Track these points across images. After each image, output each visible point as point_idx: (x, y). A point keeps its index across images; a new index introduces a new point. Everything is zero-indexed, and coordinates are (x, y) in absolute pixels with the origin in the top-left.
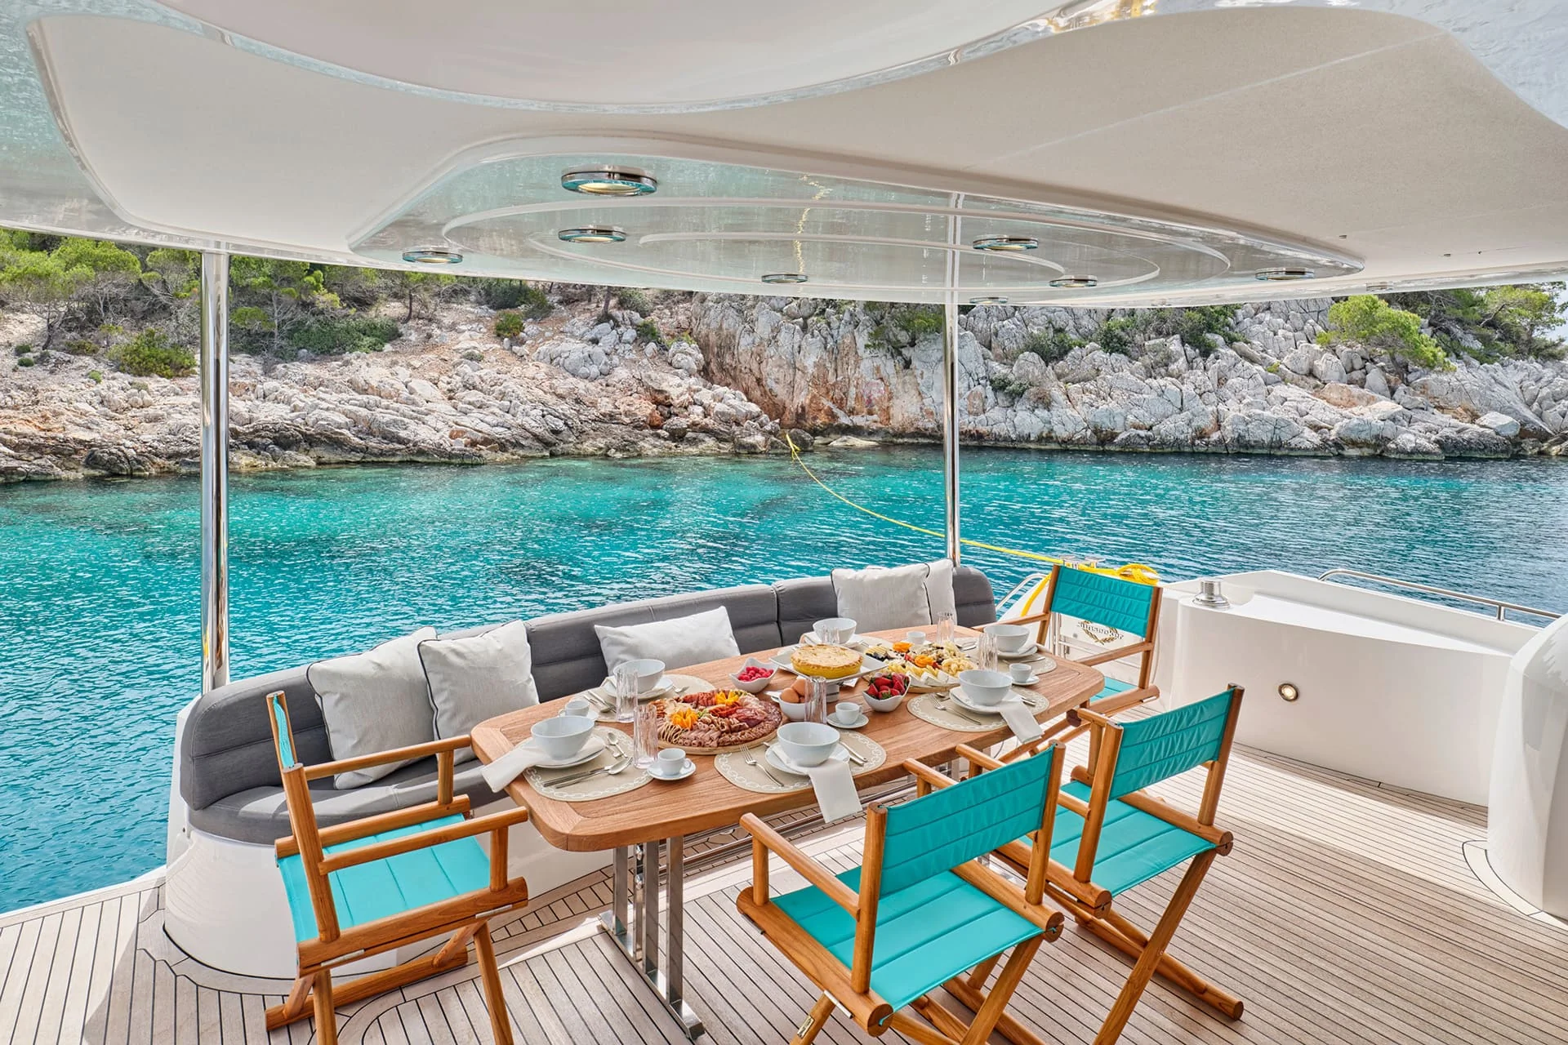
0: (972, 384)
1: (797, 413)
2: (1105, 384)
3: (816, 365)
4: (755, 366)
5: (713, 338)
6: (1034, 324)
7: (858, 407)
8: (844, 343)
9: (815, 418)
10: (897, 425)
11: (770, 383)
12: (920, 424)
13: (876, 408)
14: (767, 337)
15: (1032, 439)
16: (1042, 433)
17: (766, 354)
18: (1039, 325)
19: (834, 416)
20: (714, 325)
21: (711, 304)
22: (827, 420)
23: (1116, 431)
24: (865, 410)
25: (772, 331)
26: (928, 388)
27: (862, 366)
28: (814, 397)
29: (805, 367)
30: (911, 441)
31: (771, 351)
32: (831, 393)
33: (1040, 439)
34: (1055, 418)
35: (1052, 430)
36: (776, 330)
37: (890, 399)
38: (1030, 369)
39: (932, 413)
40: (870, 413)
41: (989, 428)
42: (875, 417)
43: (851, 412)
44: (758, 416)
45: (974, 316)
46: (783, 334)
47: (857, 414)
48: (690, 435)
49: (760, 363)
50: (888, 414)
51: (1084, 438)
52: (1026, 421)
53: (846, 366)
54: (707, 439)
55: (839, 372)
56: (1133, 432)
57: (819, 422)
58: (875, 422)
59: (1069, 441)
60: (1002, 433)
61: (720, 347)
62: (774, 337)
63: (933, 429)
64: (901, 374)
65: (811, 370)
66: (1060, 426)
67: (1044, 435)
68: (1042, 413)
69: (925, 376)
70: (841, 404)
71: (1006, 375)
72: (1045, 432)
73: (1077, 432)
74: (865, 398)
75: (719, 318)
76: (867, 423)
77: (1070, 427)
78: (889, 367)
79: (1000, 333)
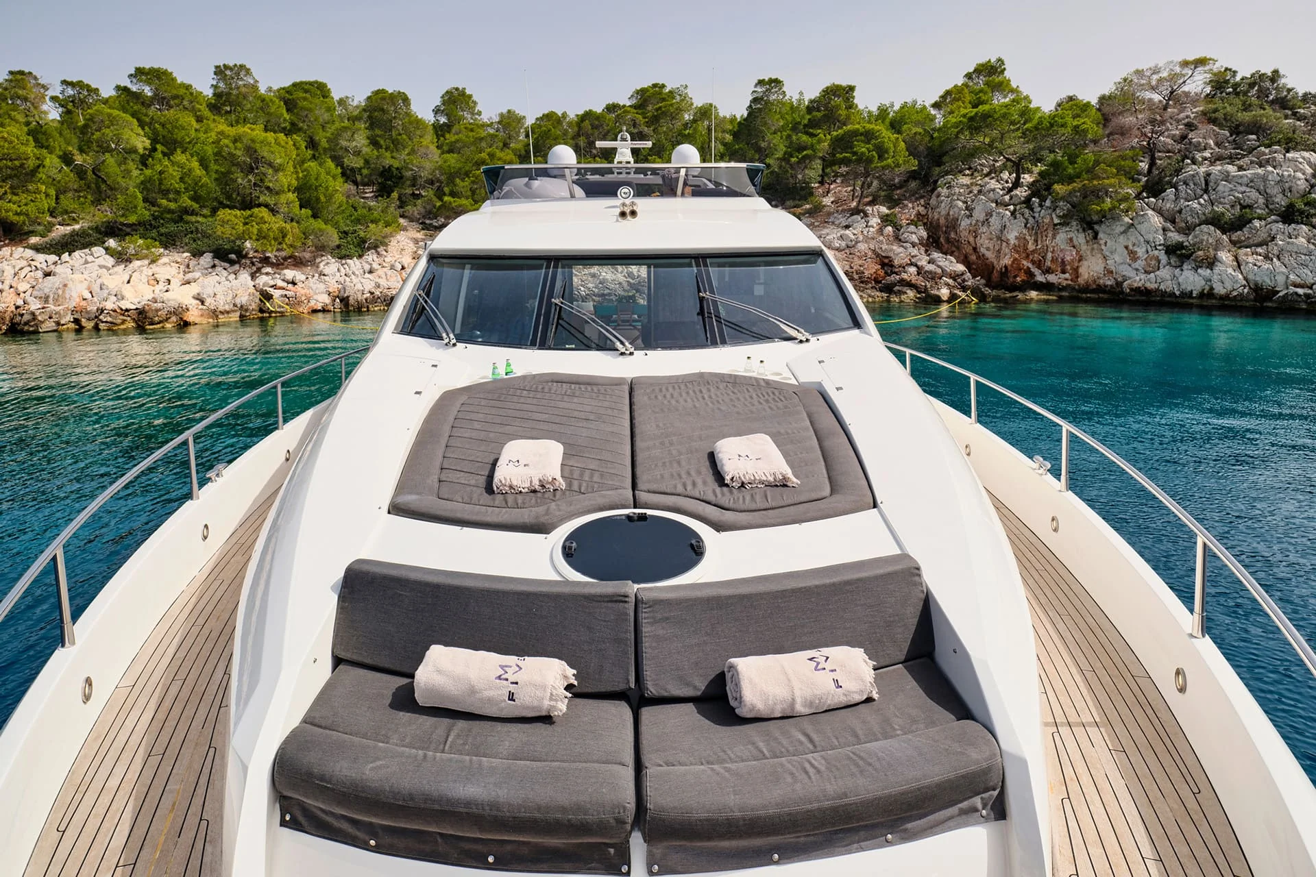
0: (1149, 249)
1: (1001, 271)
2: (1276, 248)
3: (1017, 238)
4: (971, 240)
5: (942, 221)
6: (1220, 203)
7: (1053, 267)
8: (1043, 222)
9: (1015, 277)
10: (1083, 282)
11: (983, 250)
12: (1101, 281)
13: (1068, 267)
14: (982, 220)
15: (1194, 295)
16: (1203, 290)
17: (980, 231)
18: (1225, 204)
19: (1032, 275)
20: (943, 213)
21: (943, 198)
22: (1025, 278)
23: (1277, 289)
24: (1059, 269)
25: (986, 215)
26: (1111, 253)
27: (1058, 238)
28: (1015, 259)
29: (1008, 240)
30: (1092, 296)
31: (985, 229)
32: (1031, 257)
33: (1202, 295)
34: (1215, 277)
35: (1212, 288)
36: (989, 214)
37: (1080, 260)
38: (1205, 238)
39: (1112, 272)
40: (1064, 272)
41: (1156, 286)
42: (1067, 275)
43: (1048, 271)
44: (963, 274)
45: (1163, 200)
46: (994, 217)
47: (1052, 273)
48: (897, 288)
49: (976, 237)
50: (1077, 272)
51: (1241, 294)
52: (1191, 280)
53: (1044, 238)
54: (908, 291)
55: (1039, 242)
56: (1292, 289)
57: (1019, 279)
58: (1067, 280)
59: (1226, 297)
60: (1168, 290)
61: (947, 227)
62: (987, 220)
63: (1111, 286)
64: (1091, 243)
65: (1012, 242)
66: (1220, 284)
67: (1205, 292)
68: (1205, 272)
69: (1108, 244)
70: (1039, 265)
71: (1183, 242)
72: (1207, 288)
73: (1234, 290)
74: (1060, 260)
75: (947, 208)
76: (1060, 280)
77: (1229, 286)
78: (1080, 239)
79: (1184, 211)
